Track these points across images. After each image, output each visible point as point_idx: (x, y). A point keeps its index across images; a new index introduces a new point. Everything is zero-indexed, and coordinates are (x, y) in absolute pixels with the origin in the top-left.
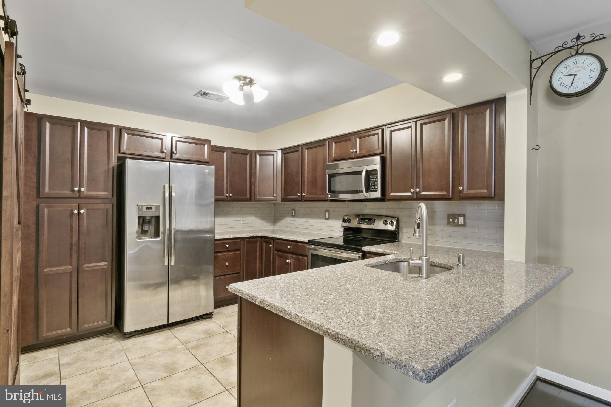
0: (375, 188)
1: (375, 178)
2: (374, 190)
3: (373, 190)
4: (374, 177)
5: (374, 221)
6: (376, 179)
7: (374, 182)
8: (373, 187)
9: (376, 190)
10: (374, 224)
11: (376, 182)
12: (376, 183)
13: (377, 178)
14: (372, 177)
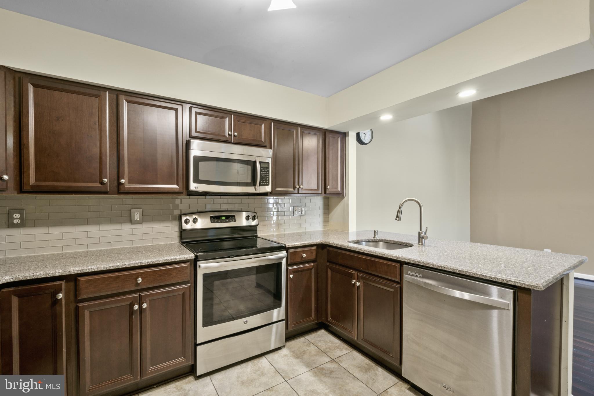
0: (266, 182)
1: (266, 172)
2: (266, 183)
3: (264, 183)
4: (265, 170)
5: (233, 218)
6: (268, 173)
7: (265, 175)
8: (264, 180)
9: (267, 184)
10: (235, 221)
11: (267, 175)
12: (267, 177)
13: (268, 171)
14: (263, 170)
